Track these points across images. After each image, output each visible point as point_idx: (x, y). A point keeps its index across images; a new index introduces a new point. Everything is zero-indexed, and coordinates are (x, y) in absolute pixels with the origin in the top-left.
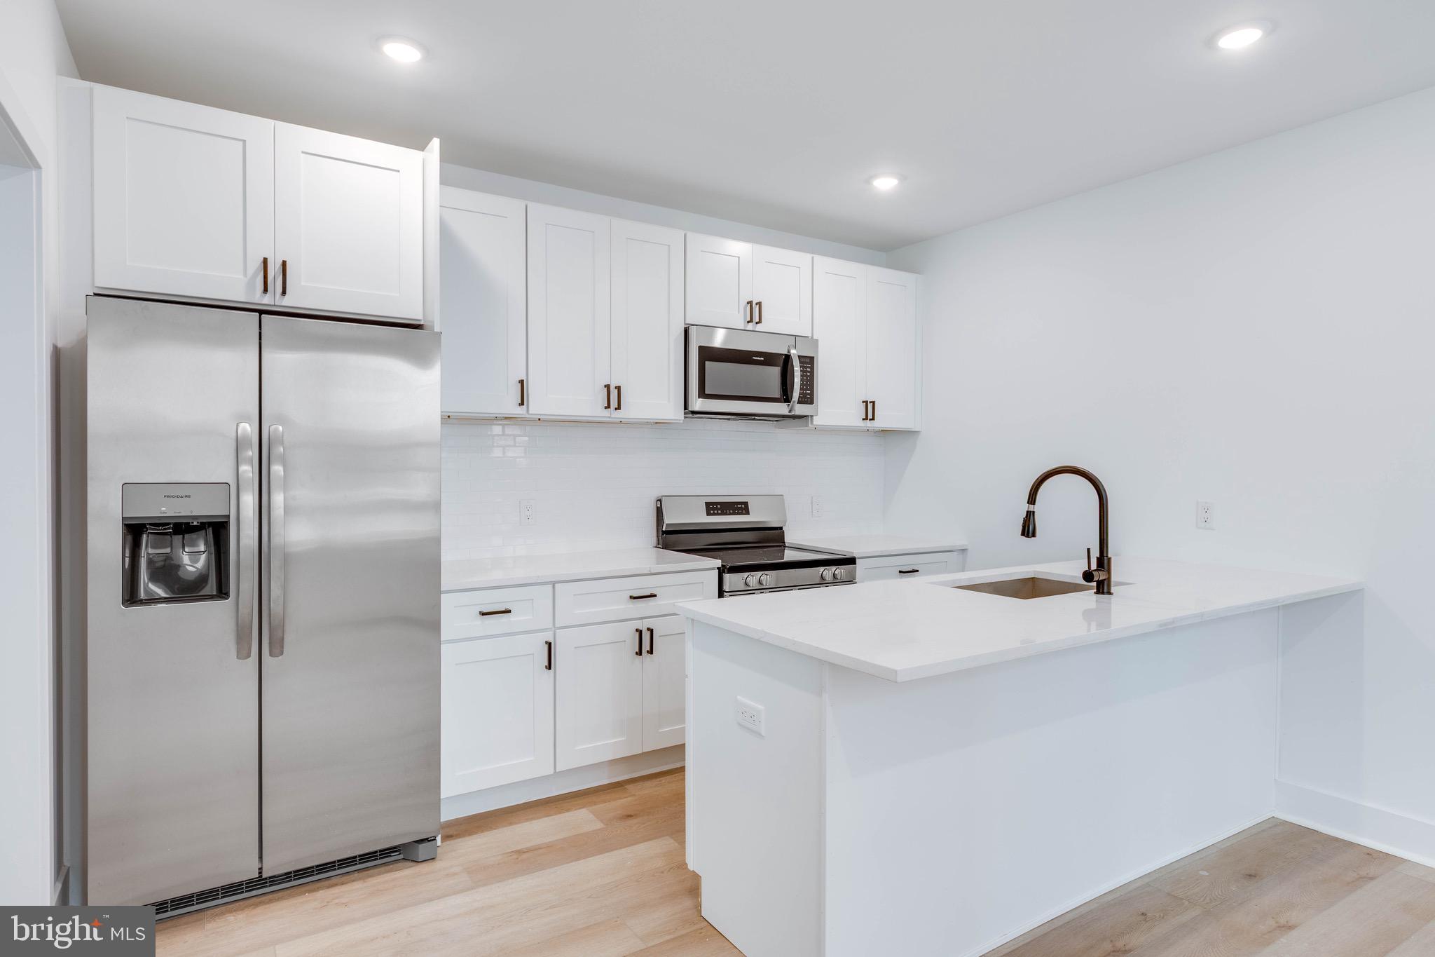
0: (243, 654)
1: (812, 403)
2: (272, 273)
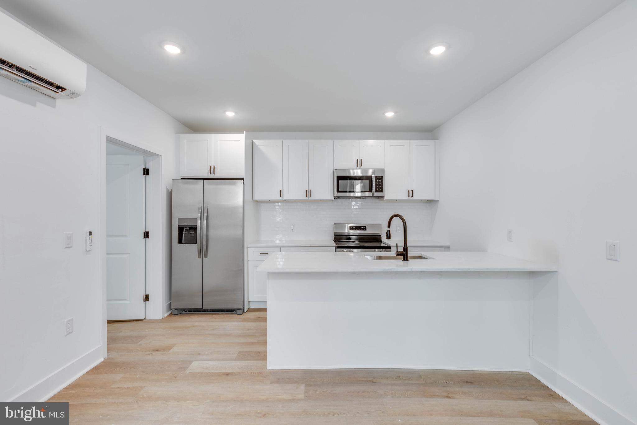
0: (199, 257)
1: (382, 192)
2: (212, 170)
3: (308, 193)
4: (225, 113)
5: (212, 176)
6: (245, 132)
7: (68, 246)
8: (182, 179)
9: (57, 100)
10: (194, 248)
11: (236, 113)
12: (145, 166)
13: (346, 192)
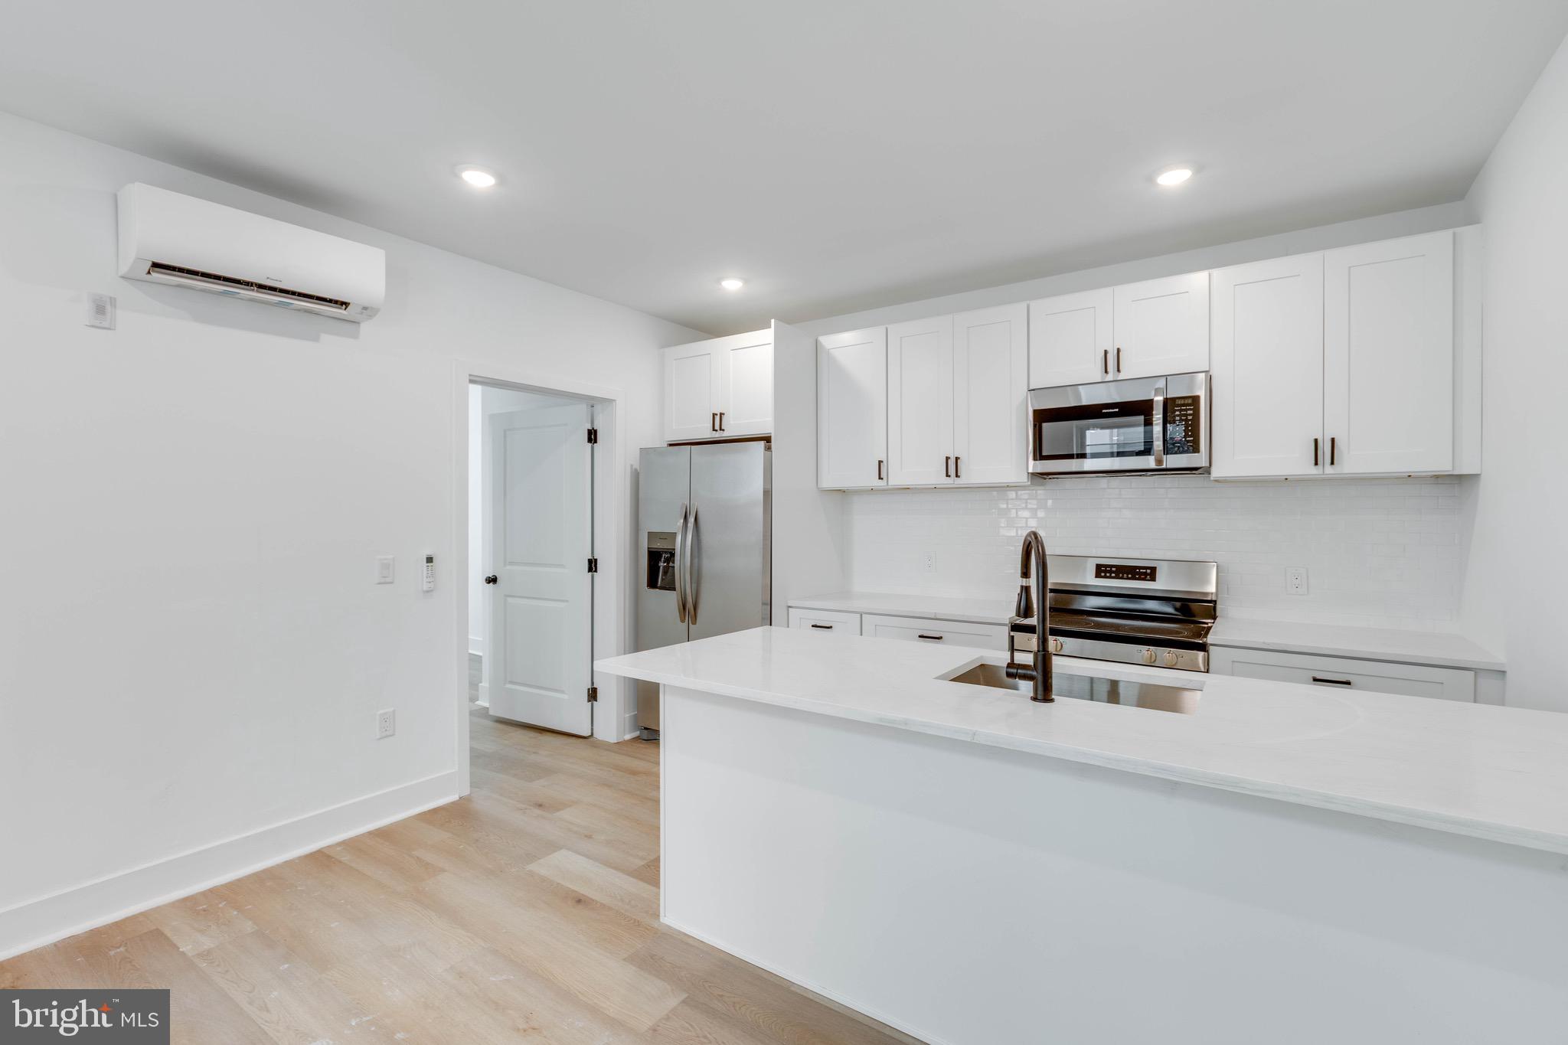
0: (683, 621)
1: (1198, 451)
2: (717, 421)
3: (953, 466)
4: (721, 284)
5: (717, 435)
6: (773, 321)
7: (383, 580)
8: (671, 445)
9: (363, 325)
10: (671, 599)
11: (746, 281)
12: (592, 423)
13: (1070, 456)
